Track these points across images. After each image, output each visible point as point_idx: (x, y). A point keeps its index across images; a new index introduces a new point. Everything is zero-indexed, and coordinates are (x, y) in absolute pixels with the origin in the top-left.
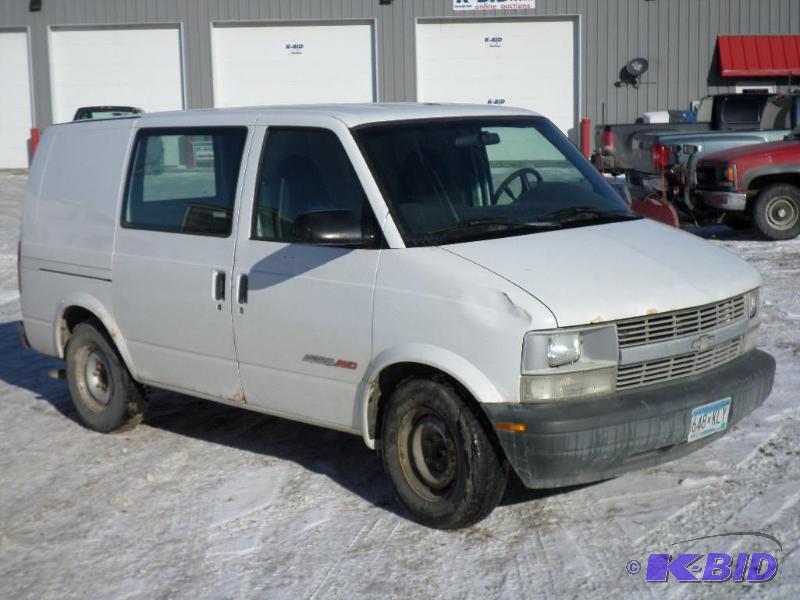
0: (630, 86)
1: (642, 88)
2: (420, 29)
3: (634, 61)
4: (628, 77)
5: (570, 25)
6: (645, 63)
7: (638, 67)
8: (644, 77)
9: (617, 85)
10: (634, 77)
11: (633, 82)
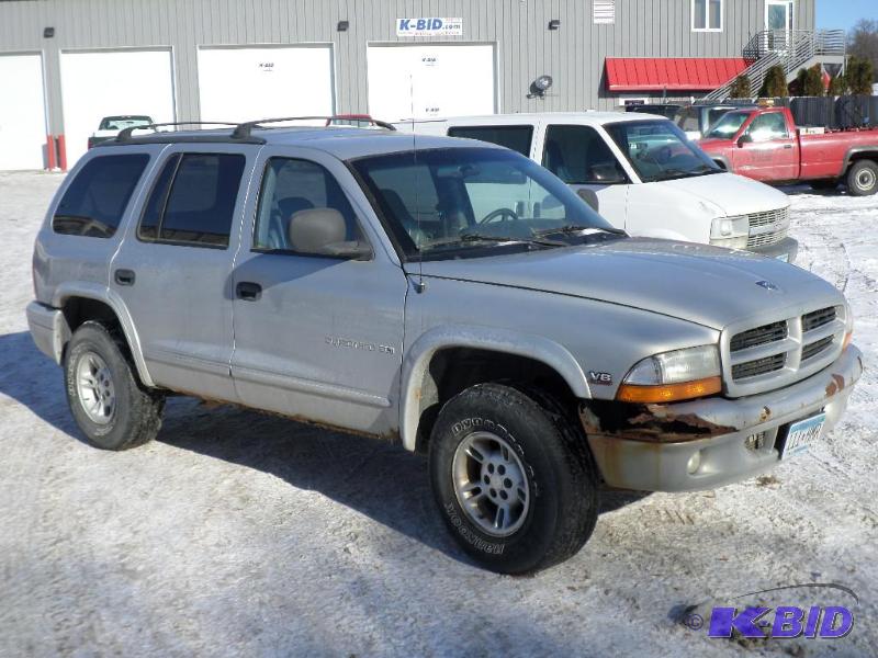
0: (538, 97)
1: (547, 98)
2: (370, 50)
3: (541, 78)
4: (537, 90)
5: (490, 48)
6: (550, 79)
7: (546, 83)
8: (548, 92)
9: (528, 97)
10: (542, 90)
11: (541, 95)
